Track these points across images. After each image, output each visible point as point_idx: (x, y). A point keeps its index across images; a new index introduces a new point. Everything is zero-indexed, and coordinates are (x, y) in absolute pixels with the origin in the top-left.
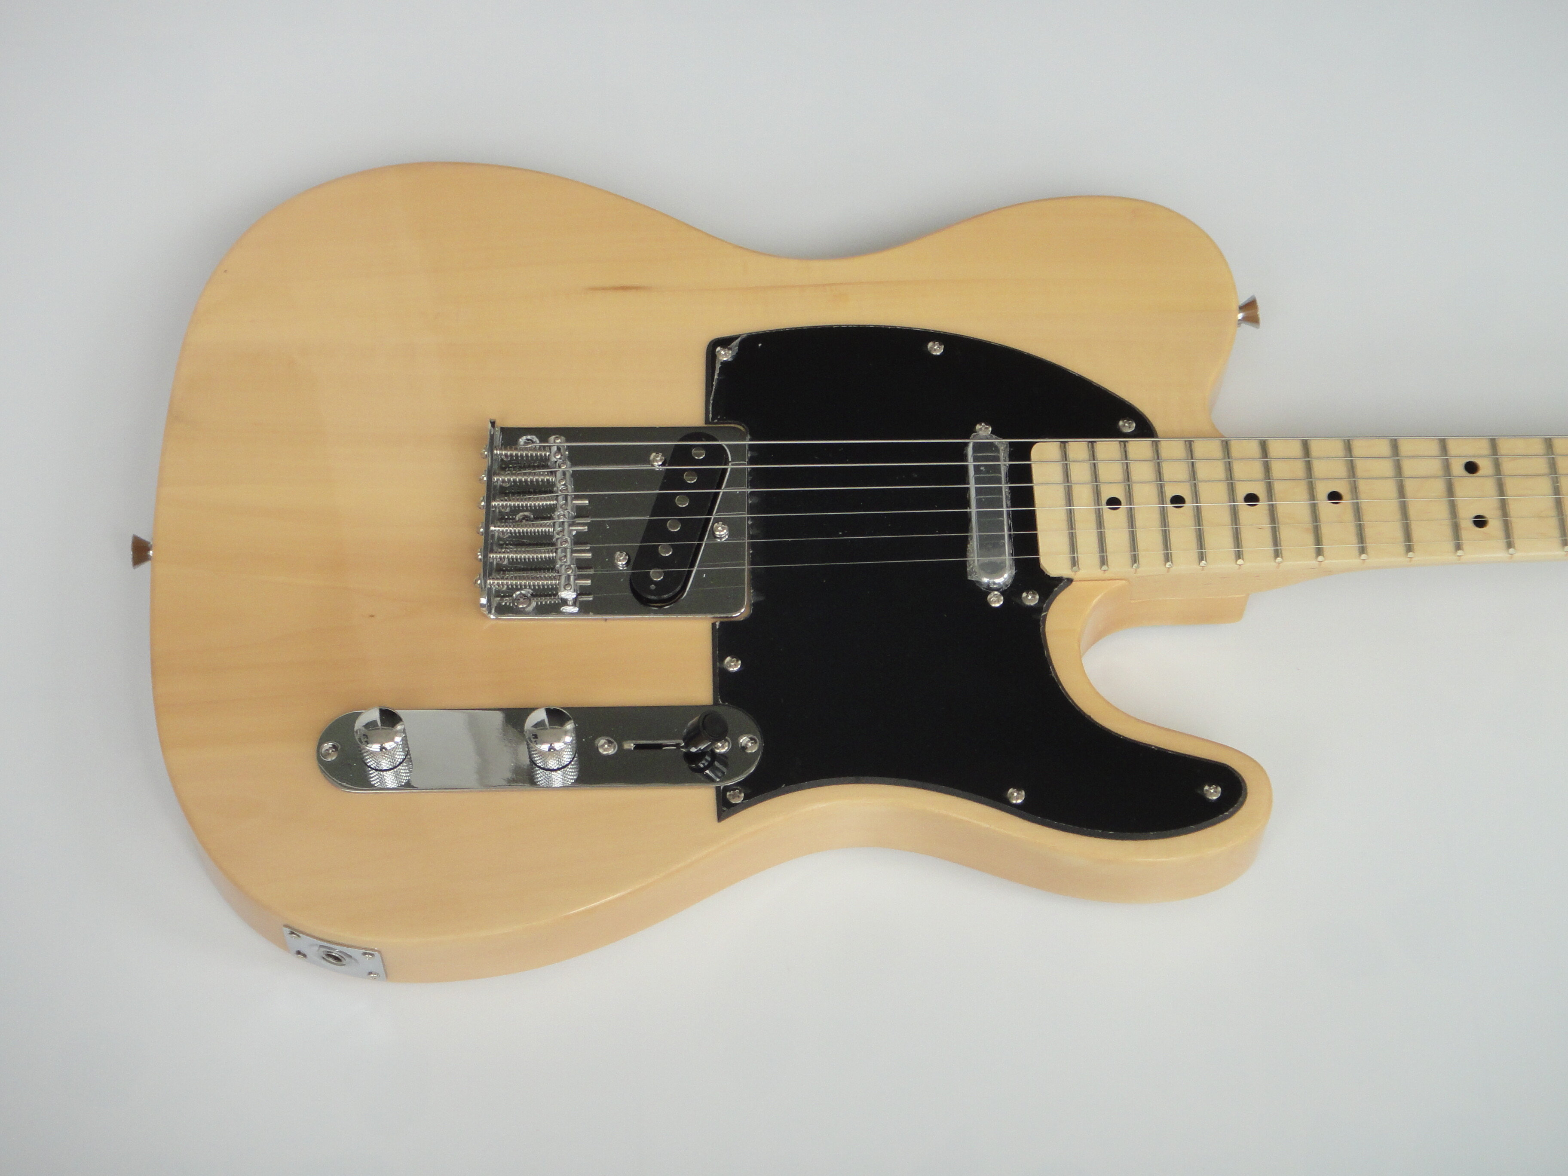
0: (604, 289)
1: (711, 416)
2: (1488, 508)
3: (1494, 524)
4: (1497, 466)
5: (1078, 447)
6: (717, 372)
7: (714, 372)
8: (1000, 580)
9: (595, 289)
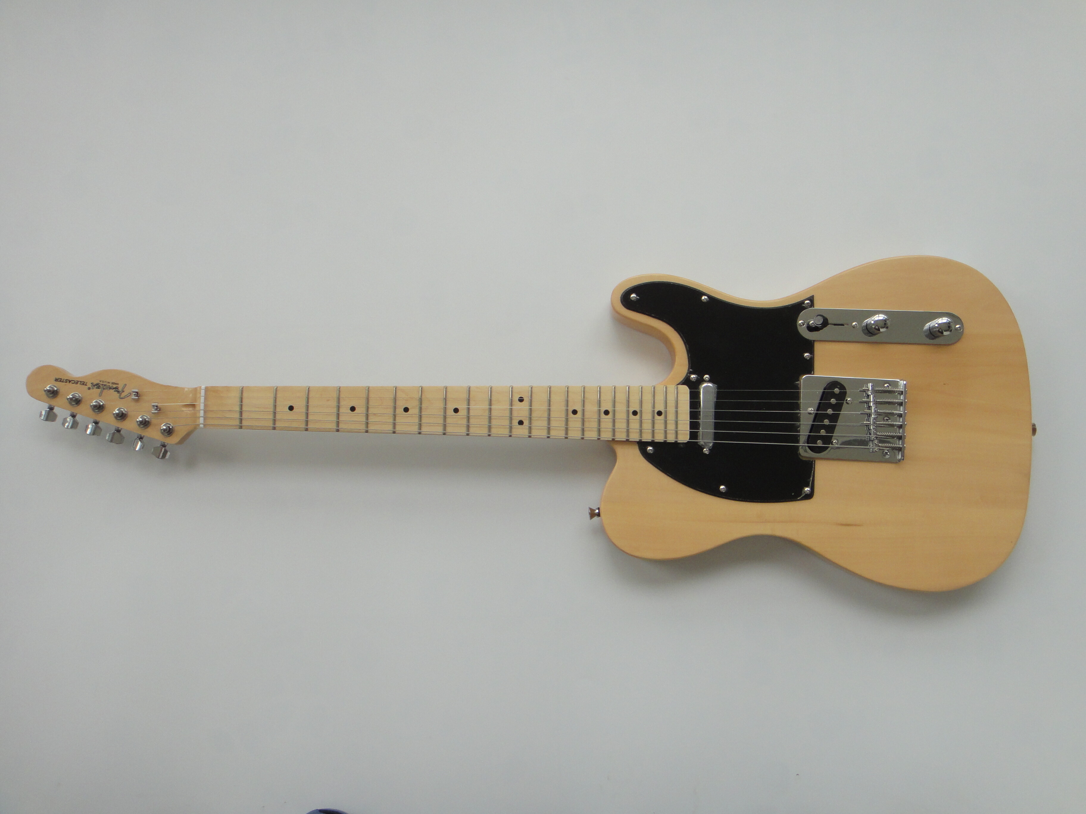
0: (855, 525)
1: (814, 462)
2: (517, 405)
3: (516, 398)
4: (511, 423)
5: (671, 439)
6: (810, 483)
7: (812, 483)
8: (705, 385)
9: (859, 525)
